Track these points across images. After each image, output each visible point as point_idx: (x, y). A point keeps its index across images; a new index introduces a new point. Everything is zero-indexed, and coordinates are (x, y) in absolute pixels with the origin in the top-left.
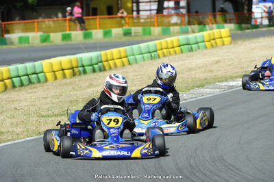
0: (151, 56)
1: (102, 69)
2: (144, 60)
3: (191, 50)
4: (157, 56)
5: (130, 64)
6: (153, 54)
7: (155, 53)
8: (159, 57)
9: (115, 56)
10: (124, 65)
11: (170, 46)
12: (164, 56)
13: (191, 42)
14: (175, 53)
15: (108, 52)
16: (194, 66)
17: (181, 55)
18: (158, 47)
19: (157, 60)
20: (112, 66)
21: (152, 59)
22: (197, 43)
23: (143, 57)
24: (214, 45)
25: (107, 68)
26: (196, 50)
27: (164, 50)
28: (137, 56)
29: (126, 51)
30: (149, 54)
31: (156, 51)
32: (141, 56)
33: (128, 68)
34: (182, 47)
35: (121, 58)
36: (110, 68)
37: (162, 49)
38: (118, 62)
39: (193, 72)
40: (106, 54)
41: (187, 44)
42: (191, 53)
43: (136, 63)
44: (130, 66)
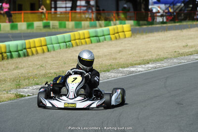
0: (66, 45)
1: (26, 55)
2: (60, 48)
3: (99, 41)
4: (71, 45)
5: (48, 51)
6: (68, 43)
7: (70, 43)
8: (73, 46)
9: (37, 45)
10: (44, 52)
11: (82, 37)
12: (77, 45)
13: (99, 35)
14: (86, 43)
15: (31, 40)
16: (101, 55)
17: (91, 45)
18: (72, 38)
19: (71, 48)
20: (34, 52)
21: (67, 47)
22: (104, 35)
23: (60, 46)
24: (118, 38)
25: (30, 54)
26: (103, 41)
27: (77, 41)
28: (55, 45)
29: (45, 40)
30: (65, 43)
31: (70, 41)
32: (58, 44)
33: (47, 55)
34: (92, 38)
35: (41, 46)
36: (33, 54)
37: (75, 40)
38: (39, 49)
39: (100, 59)
40: (30, 43)
41: (96, 36)
42: (99, 43)
43: (54, 50)
44: (49, 53)
